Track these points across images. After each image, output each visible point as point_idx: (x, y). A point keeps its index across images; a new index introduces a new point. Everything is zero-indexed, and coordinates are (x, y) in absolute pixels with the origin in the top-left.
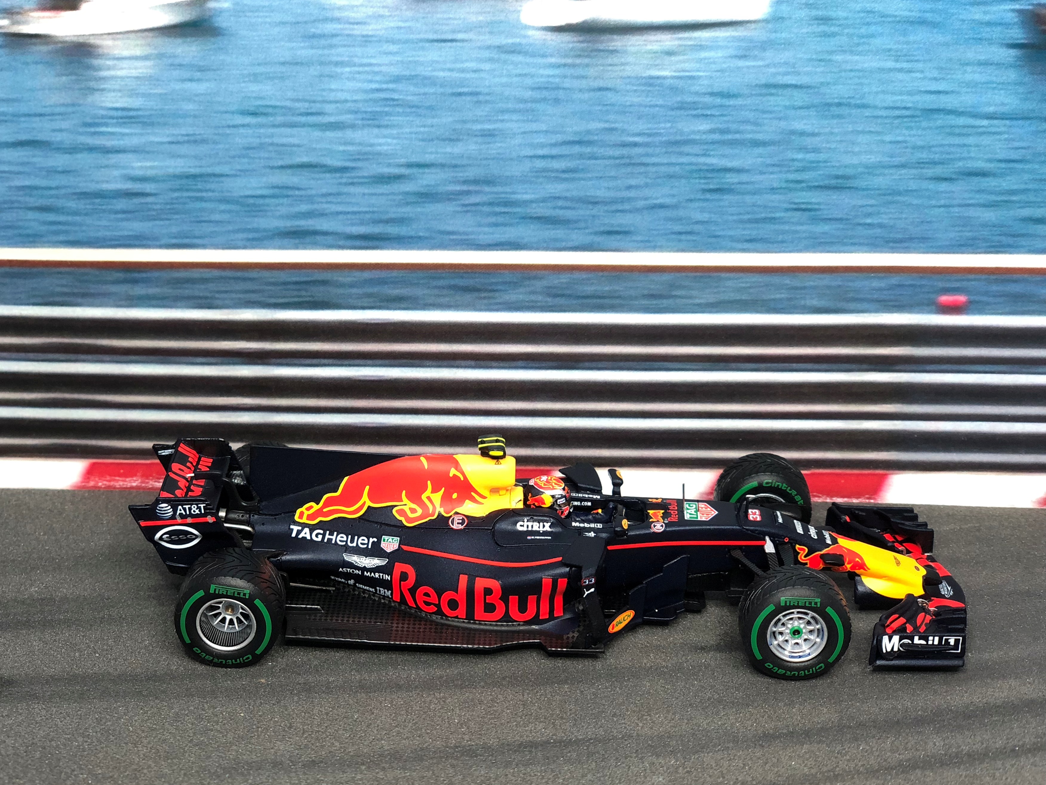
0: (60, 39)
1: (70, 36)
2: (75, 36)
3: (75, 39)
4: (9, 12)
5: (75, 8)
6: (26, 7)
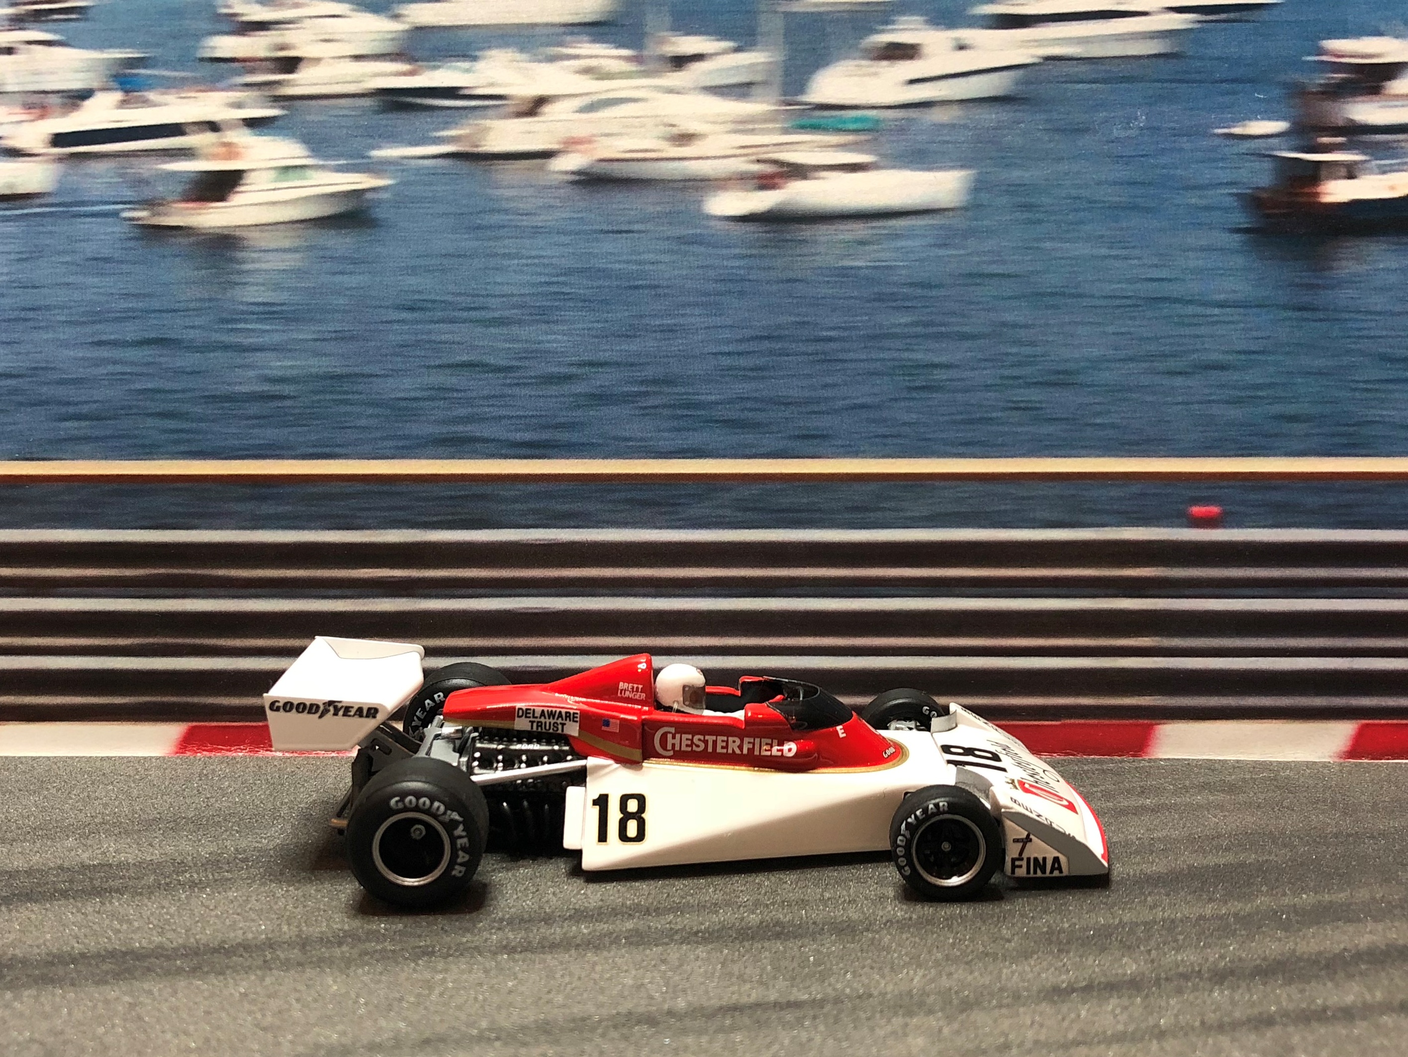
0: (203, 231)
1: (214, 228)
2: (219, 227)
3: (218, 231)
4: (150, 203)
5: (222, 198)
6: (170, 199)
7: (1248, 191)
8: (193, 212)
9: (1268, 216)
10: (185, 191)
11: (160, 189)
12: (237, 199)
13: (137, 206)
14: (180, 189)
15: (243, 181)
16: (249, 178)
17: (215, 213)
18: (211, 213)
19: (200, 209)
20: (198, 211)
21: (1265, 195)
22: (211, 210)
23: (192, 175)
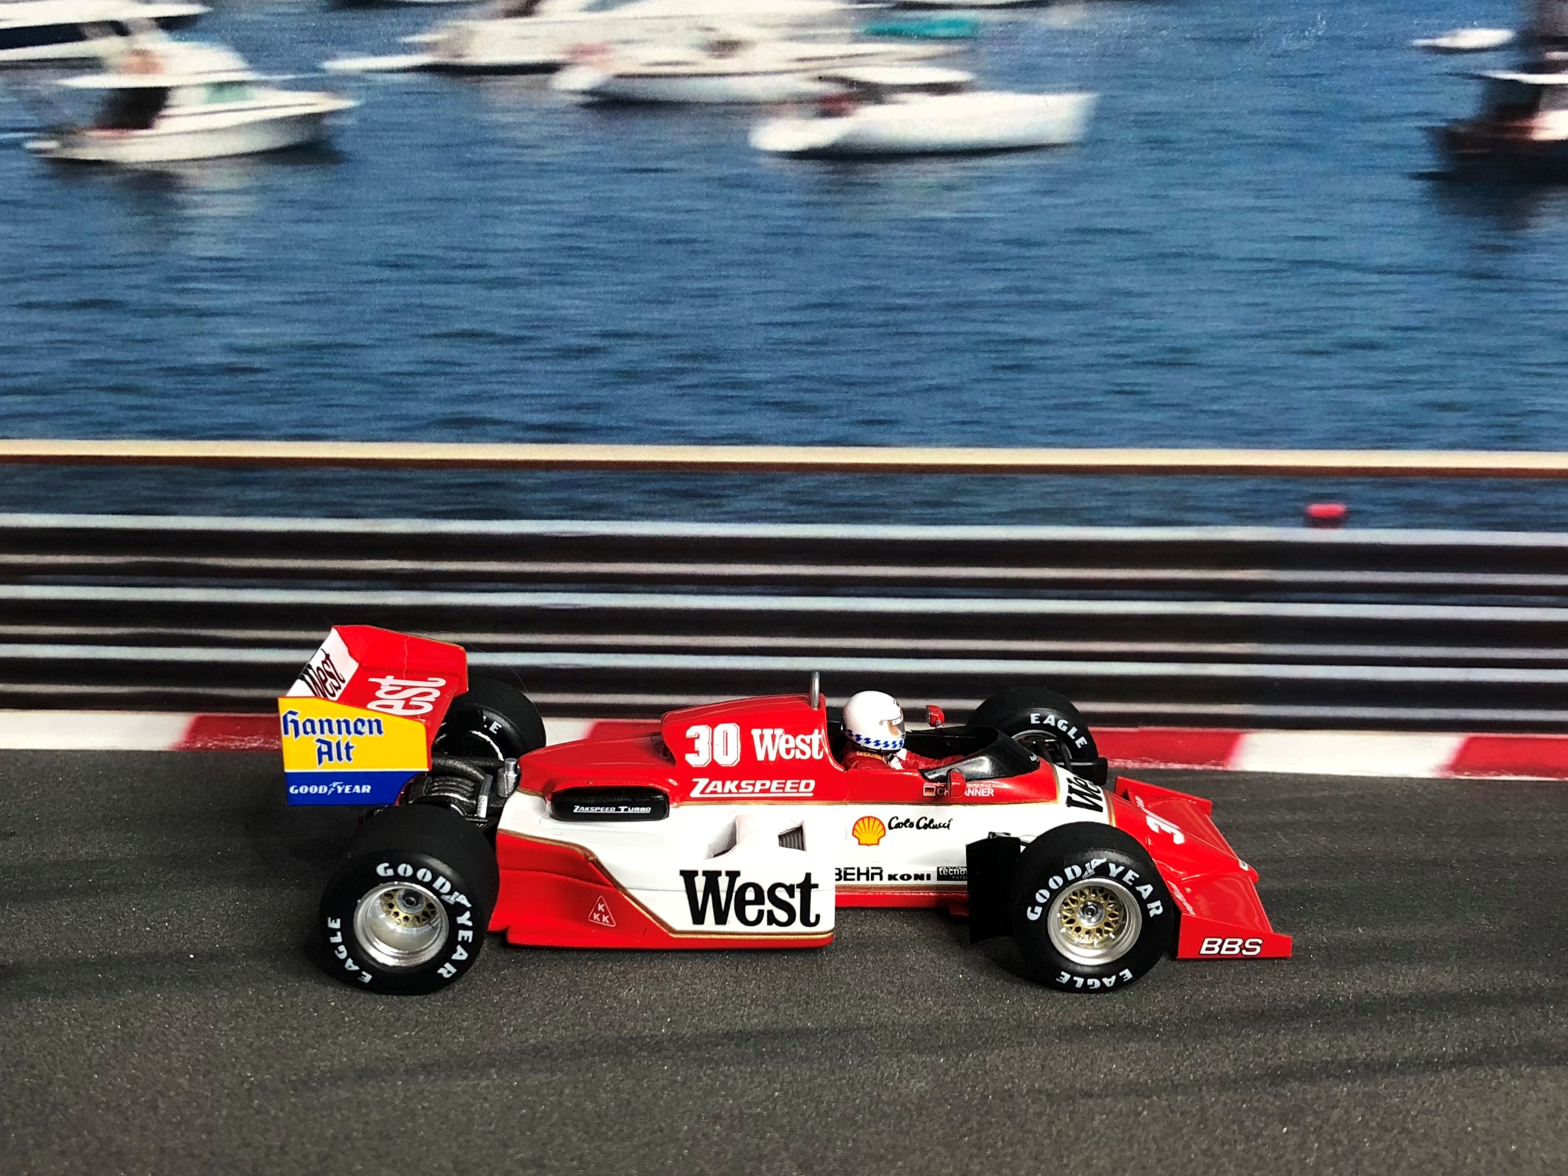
0: (129, 167)
1: (142, 163)
2: (148, 162)
3: (148, 167)
4: (56, 131)
5: (146, 125)
6: (81, 124)
7: (1444, 124)
8: (112, 141)
9: (1462, 157)
10: (97, 114)
11: (67, 111)
12: (164, 126)
13: (41, 135)
14: (91, 111)
15: (169, 102)
16: (176, 98)
17: (140, 143)
18: (135, 144)
19: (121, 138)
20: (119, 141)
21: (1462, 130)
22: (134, 140)
23: (104, 93)
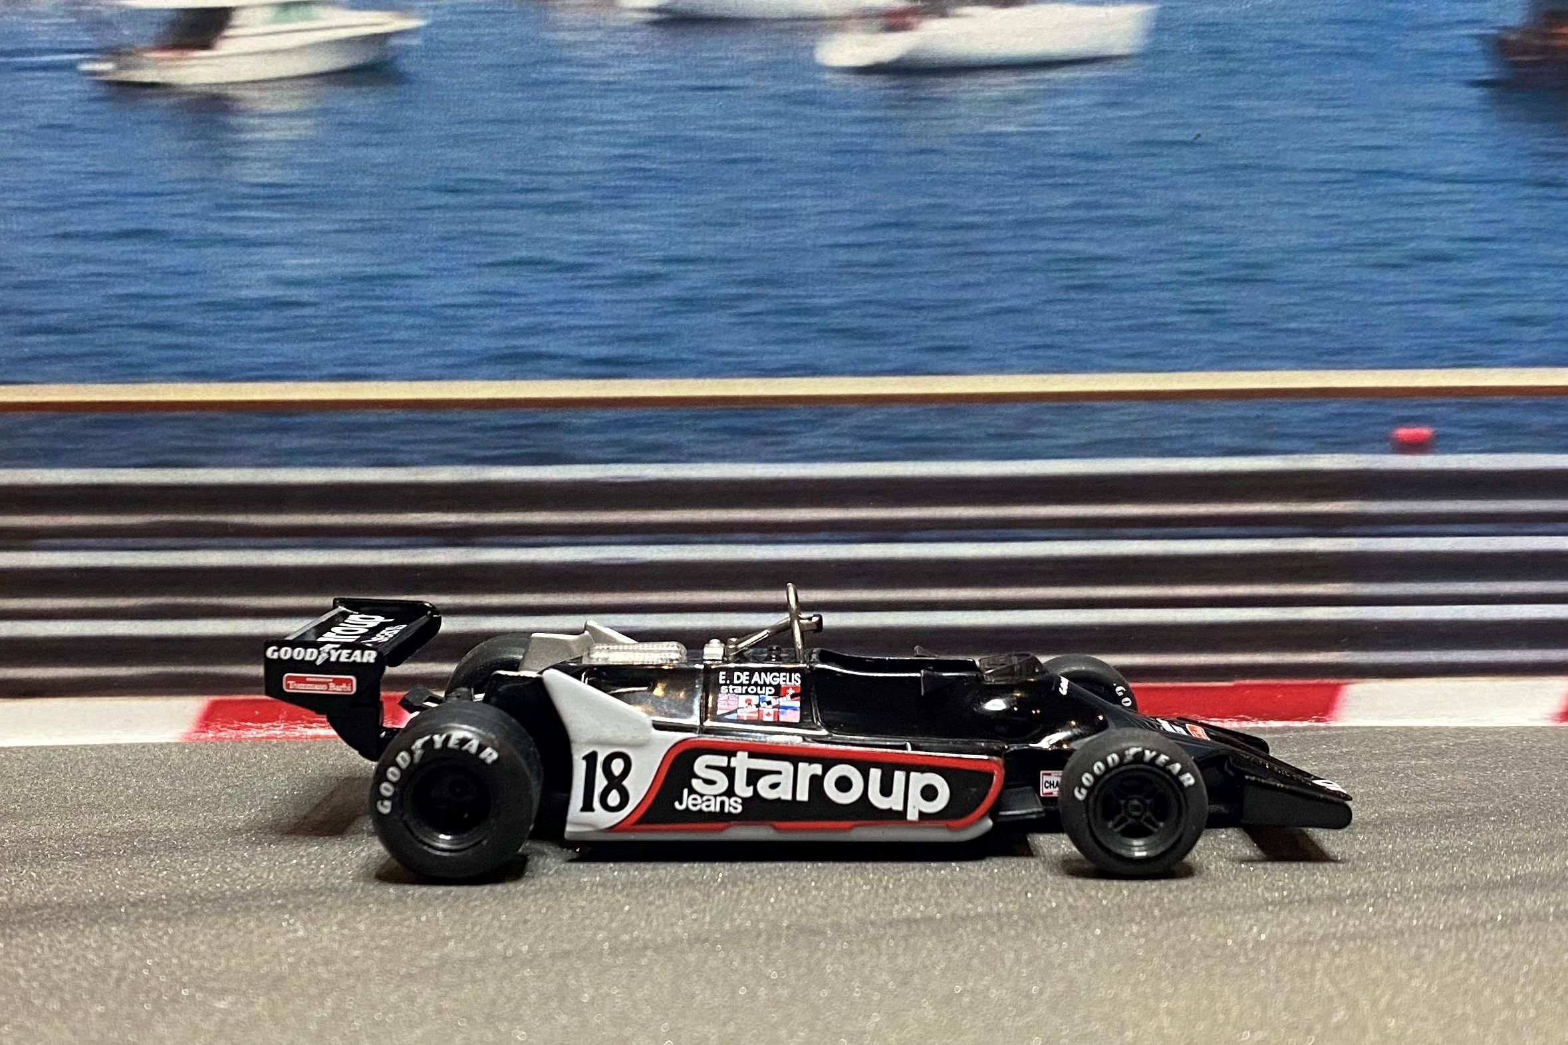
0: (186, 89)
1: (199, 85)
2: (206, 85)
3: (207, 89)
4: (112, 52)
5: (206, 46)
6: (140, 45)
8: (170, 63)
10: (158, 36)
11: (126, 33)
12: (226, 47)
13: (98, 56)
14: (152, 31)
15: (233, 23)
16: (238, 19)
17: (199, 65)
18: (194, 66)
19: (180, 59)
20: (178, 63)
22: (194, 62)
23: (166, 14)
